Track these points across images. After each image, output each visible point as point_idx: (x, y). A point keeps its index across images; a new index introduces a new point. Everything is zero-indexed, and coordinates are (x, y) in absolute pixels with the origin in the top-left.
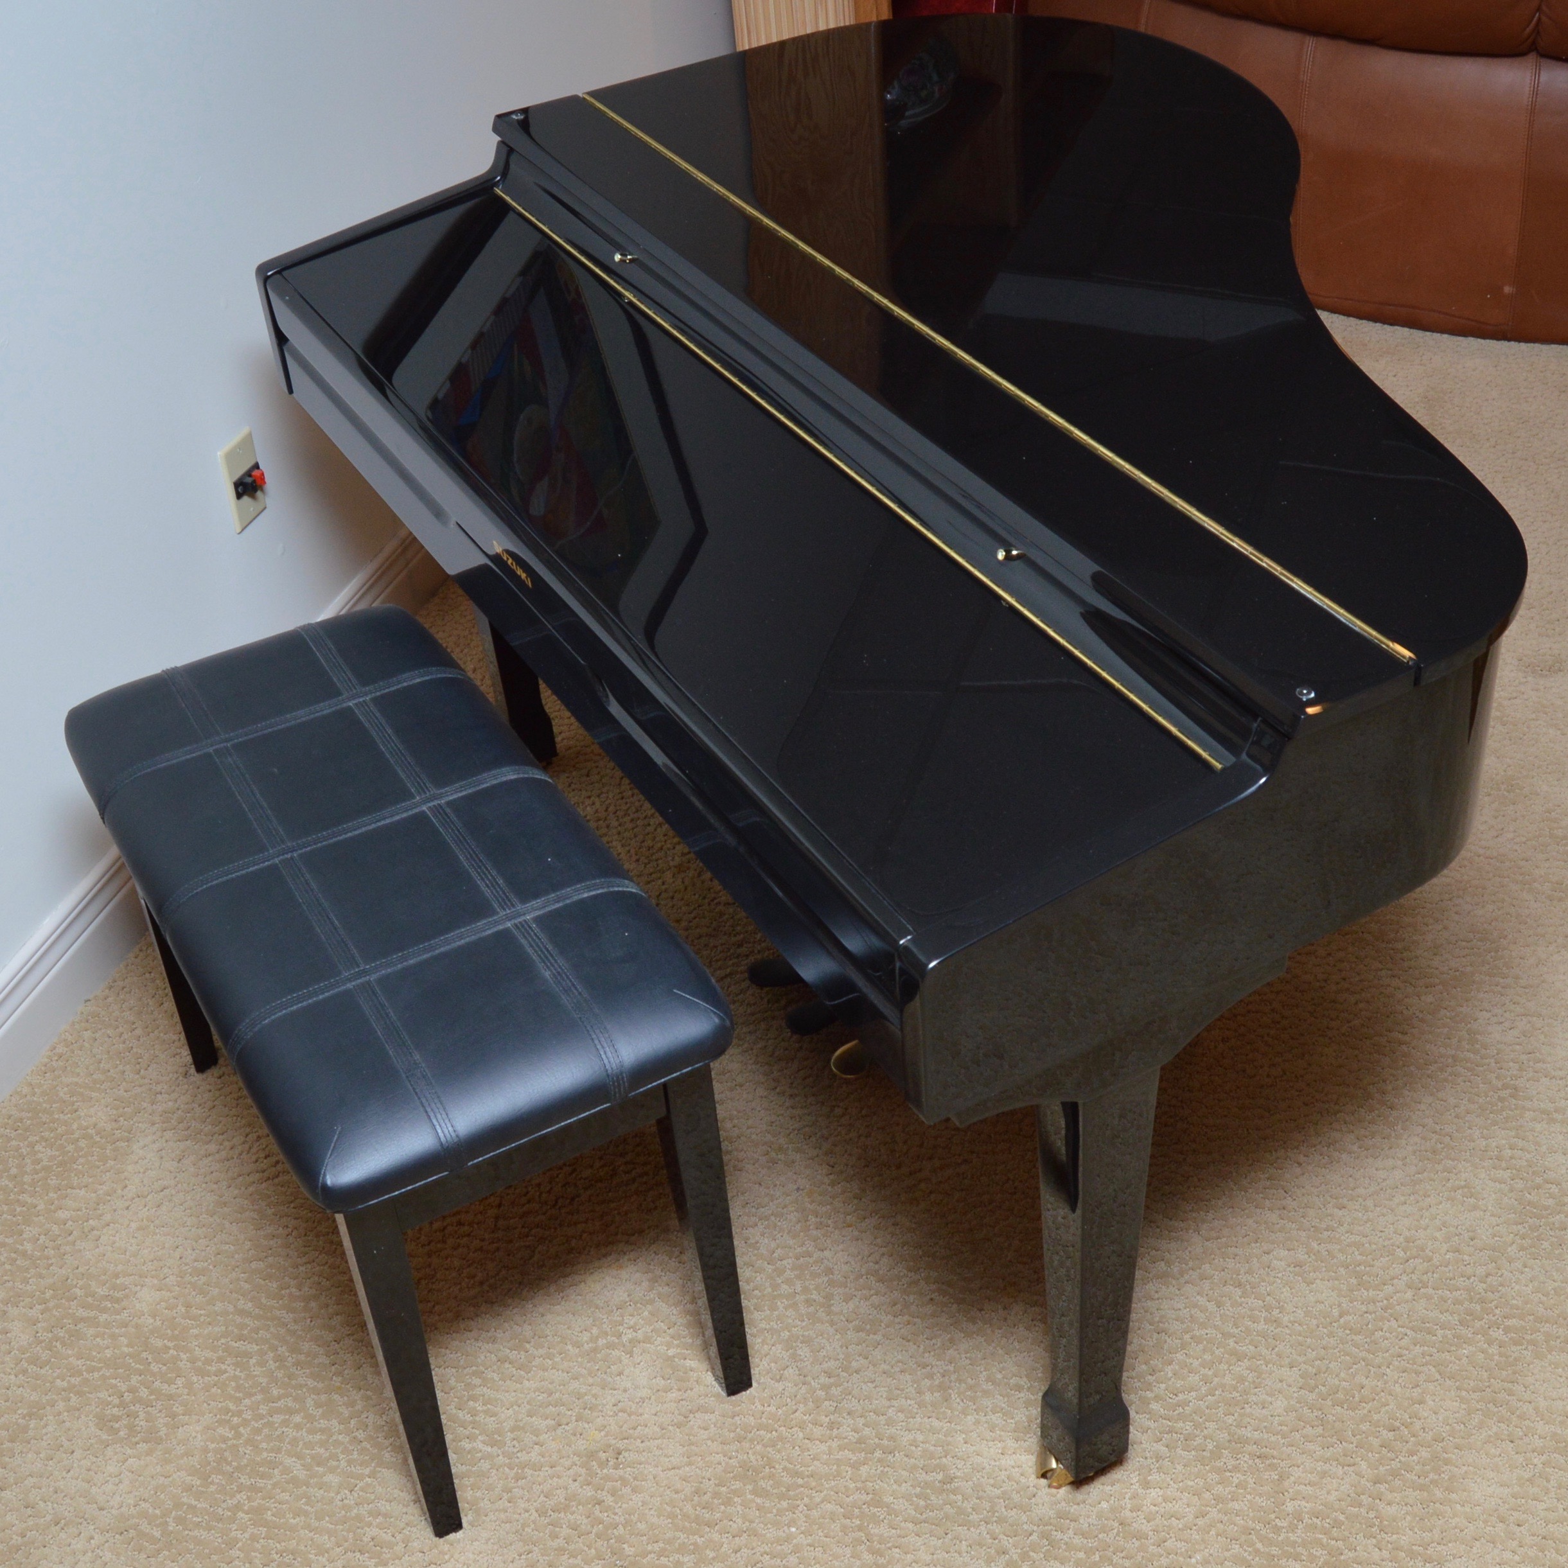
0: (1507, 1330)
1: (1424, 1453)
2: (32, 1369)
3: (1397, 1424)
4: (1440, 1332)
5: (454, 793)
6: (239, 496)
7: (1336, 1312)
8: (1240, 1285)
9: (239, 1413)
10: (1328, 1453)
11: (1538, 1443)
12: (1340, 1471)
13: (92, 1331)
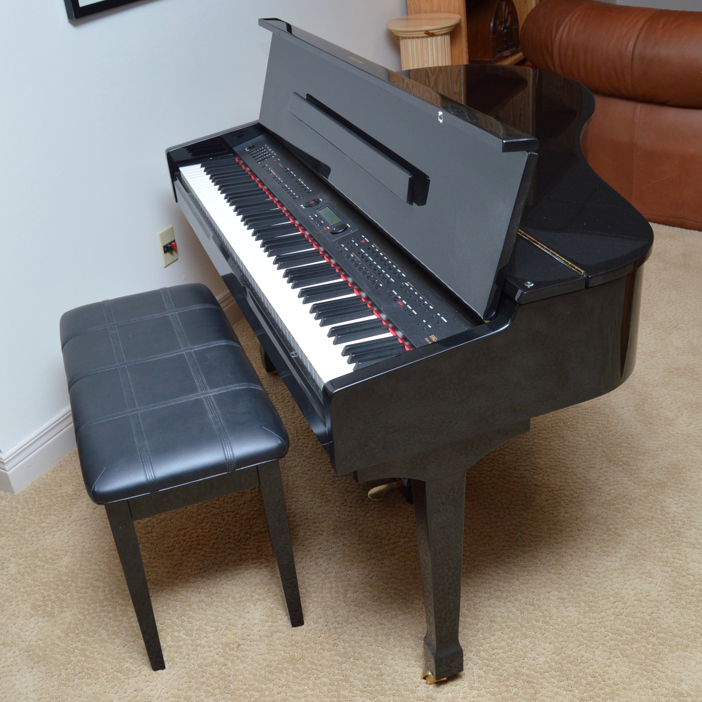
0: (658, 638)
1: (608, 690)
2: (13, 583)
3: (597, 675)
4: (625, 636)
5: (197, 348)
6: (165, 252)
7: (576, 622)
8: (533, 605)
9: (88, 610)
10: (561, 684)
11: (665, 691)
12: (565, 693)
13: (41, 571)
